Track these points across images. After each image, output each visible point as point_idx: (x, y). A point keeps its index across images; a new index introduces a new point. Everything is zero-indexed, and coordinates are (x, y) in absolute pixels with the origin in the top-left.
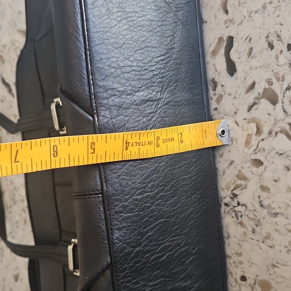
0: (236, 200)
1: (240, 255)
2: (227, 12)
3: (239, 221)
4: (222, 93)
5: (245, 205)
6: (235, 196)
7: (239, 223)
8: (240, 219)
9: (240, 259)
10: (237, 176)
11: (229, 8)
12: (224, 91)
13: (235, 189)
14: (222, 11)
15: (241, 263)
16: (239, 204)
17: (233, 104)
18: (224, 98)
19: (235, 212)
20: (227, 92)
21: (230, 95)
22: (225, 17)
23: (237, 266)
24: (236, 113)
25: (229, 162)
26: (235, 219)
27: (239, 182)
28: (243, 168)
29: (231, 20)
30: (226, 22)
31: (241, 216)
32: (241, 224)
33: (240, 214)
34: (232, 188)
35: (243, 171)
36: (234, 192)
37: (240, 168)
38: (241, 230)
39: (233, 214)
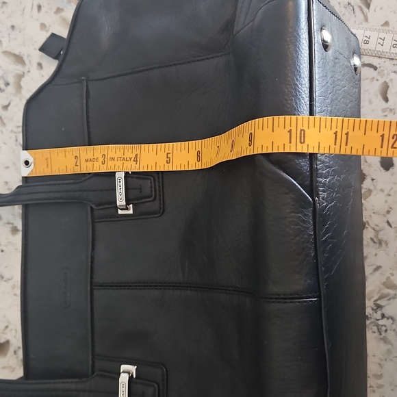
0: (379, 313)
1: (380, 377)
2: (386, 100)
3: (382, 336)
4: (372, 188)
5: (392, 318)
6: (379, 307)
7: (381, 339)
8: (383, 334)
9: (380, 382)
10: (384, 284)
11: (389, 95)
12: (375, 187)
13: (380, 298)
14: (380, 97)
15: (381, 386)
16: (383, 316)
17: (386, 202)
18: (373, 194)
19: (378, 326)
20: (379, 186)
21: (382, 190)
22: (383, 104)
23: (374, 391)
24: (388, 212)
25: (374, 267)
26: (377, 334)
27: (386, 291)
28: (392, 275)
29: (391, 110)
30: (384, 110)
31: (386, 331)
32: (385, 340)
33: (384, 328)
34: (375, 299)
35: (392, 278)
36: (378, 302)
37: (389, 275)
38: (383, 347)
39: (375, 329)
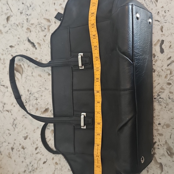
0: (159, 97)
1: (159, 116)
2: (162, 31)
3: (160, 104)
4: (157, 59)
5: (163, 98)
6: (159, 95)
7: (159, 105)
8: (160, 103)
9: (159, 117)
10: (161, 88)
11: (163, 30)
12: (158, 59)
13: (159, 93)
14: (160, 31)
15: (159, 119)
16: (160, 98)
17: (162, 63)
18: (158, 61)
19: (158, 101)
20: (160, 59)
21: (160, 60)
22: (161, 33)
23: (157, 120)
24: (162, 66)
25: (158, 83)
26: (158, 103)
27: (161, 90)
28: (163, 85)
29: (164, 35)
30: (161, 35)
31: (161, 102)
32: (160, 105)
33: (160, 102)
34: (158, 93)
35: (163, 86)
36: (159, 94)
37: (162, 86)
38: (160, 107)
39: (158, 102)
